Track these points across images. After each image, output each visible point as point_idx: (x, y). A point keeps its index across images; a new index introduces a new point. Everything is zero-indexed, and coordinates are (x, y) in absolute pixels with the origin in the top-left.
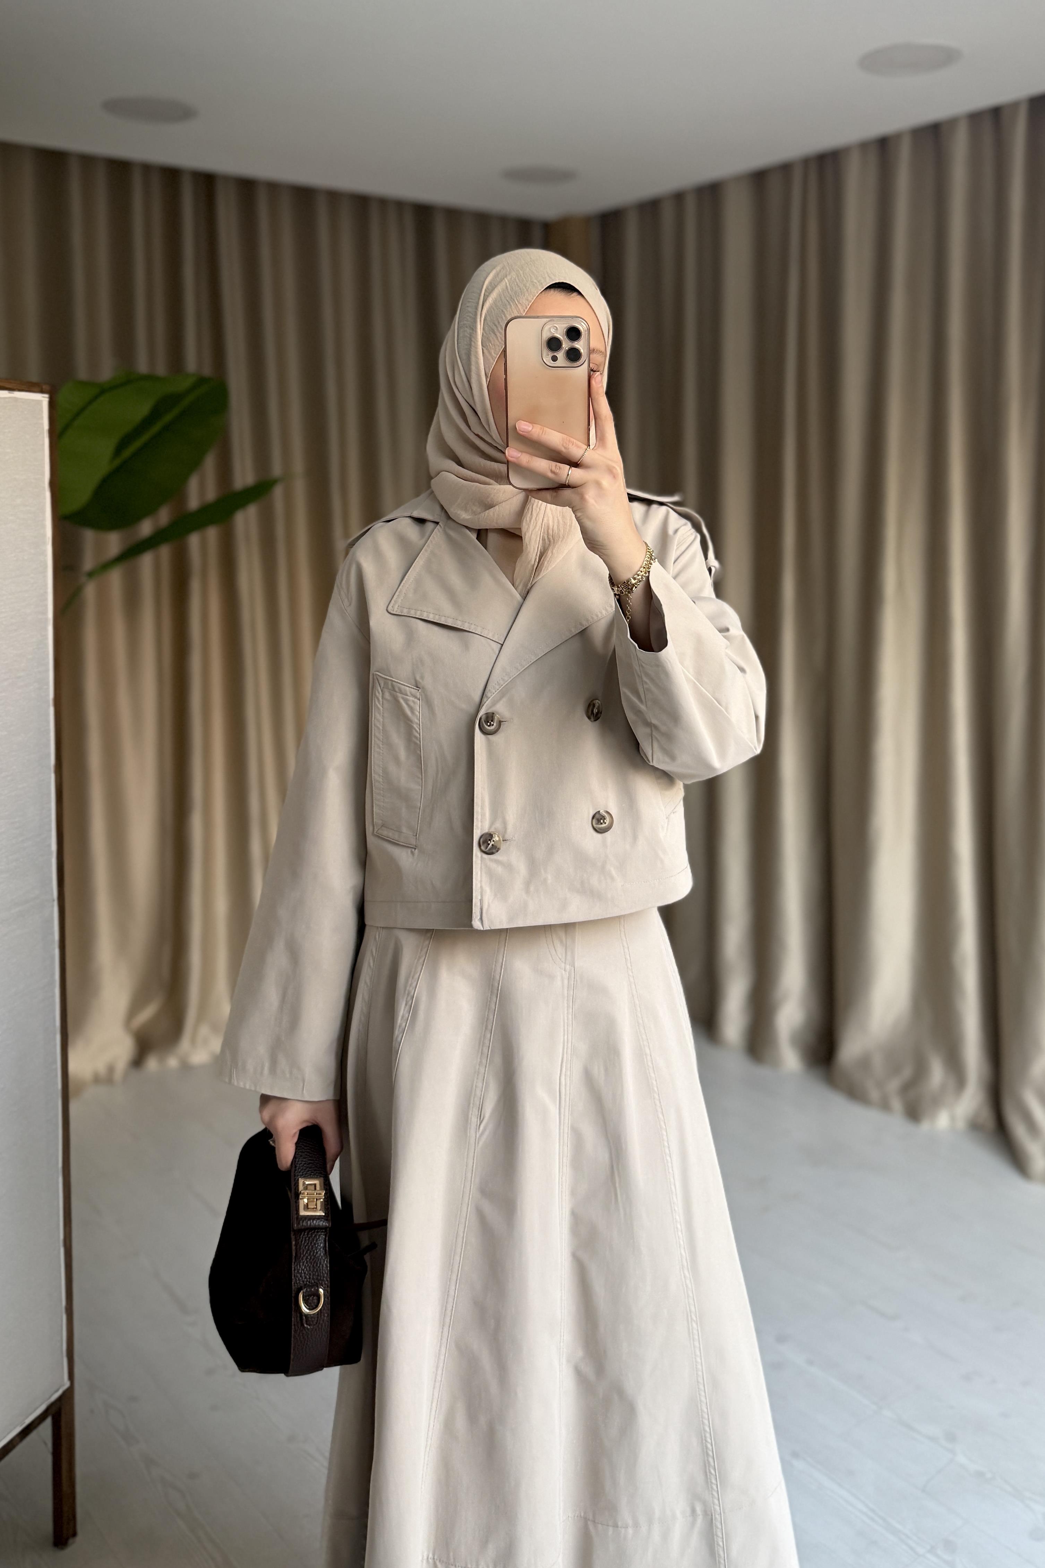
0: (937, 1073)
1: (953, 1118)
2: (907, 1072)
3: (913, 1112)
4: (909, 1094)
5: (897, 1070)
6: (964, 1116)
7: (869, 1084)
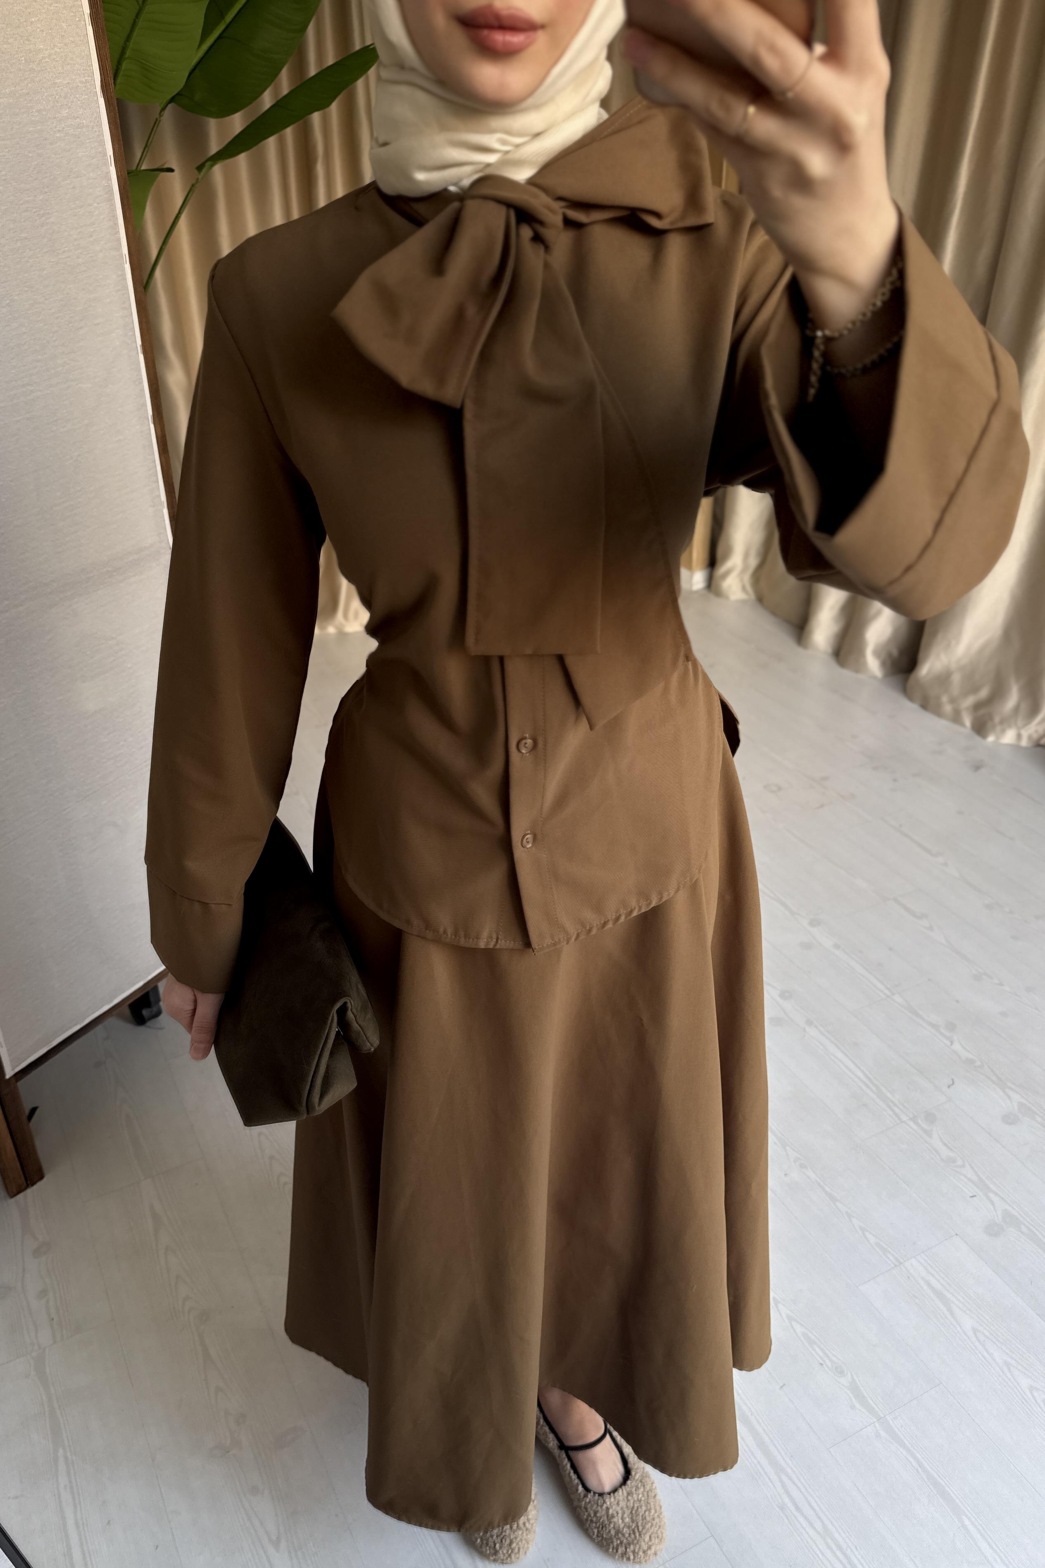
0: (1013, 698)
1: (1019, 736)
2: (984, 693)
3: (981, 728)
4: (981, 712)
5: (975, 690)
6: (1030, 737)
7: (945, 699)
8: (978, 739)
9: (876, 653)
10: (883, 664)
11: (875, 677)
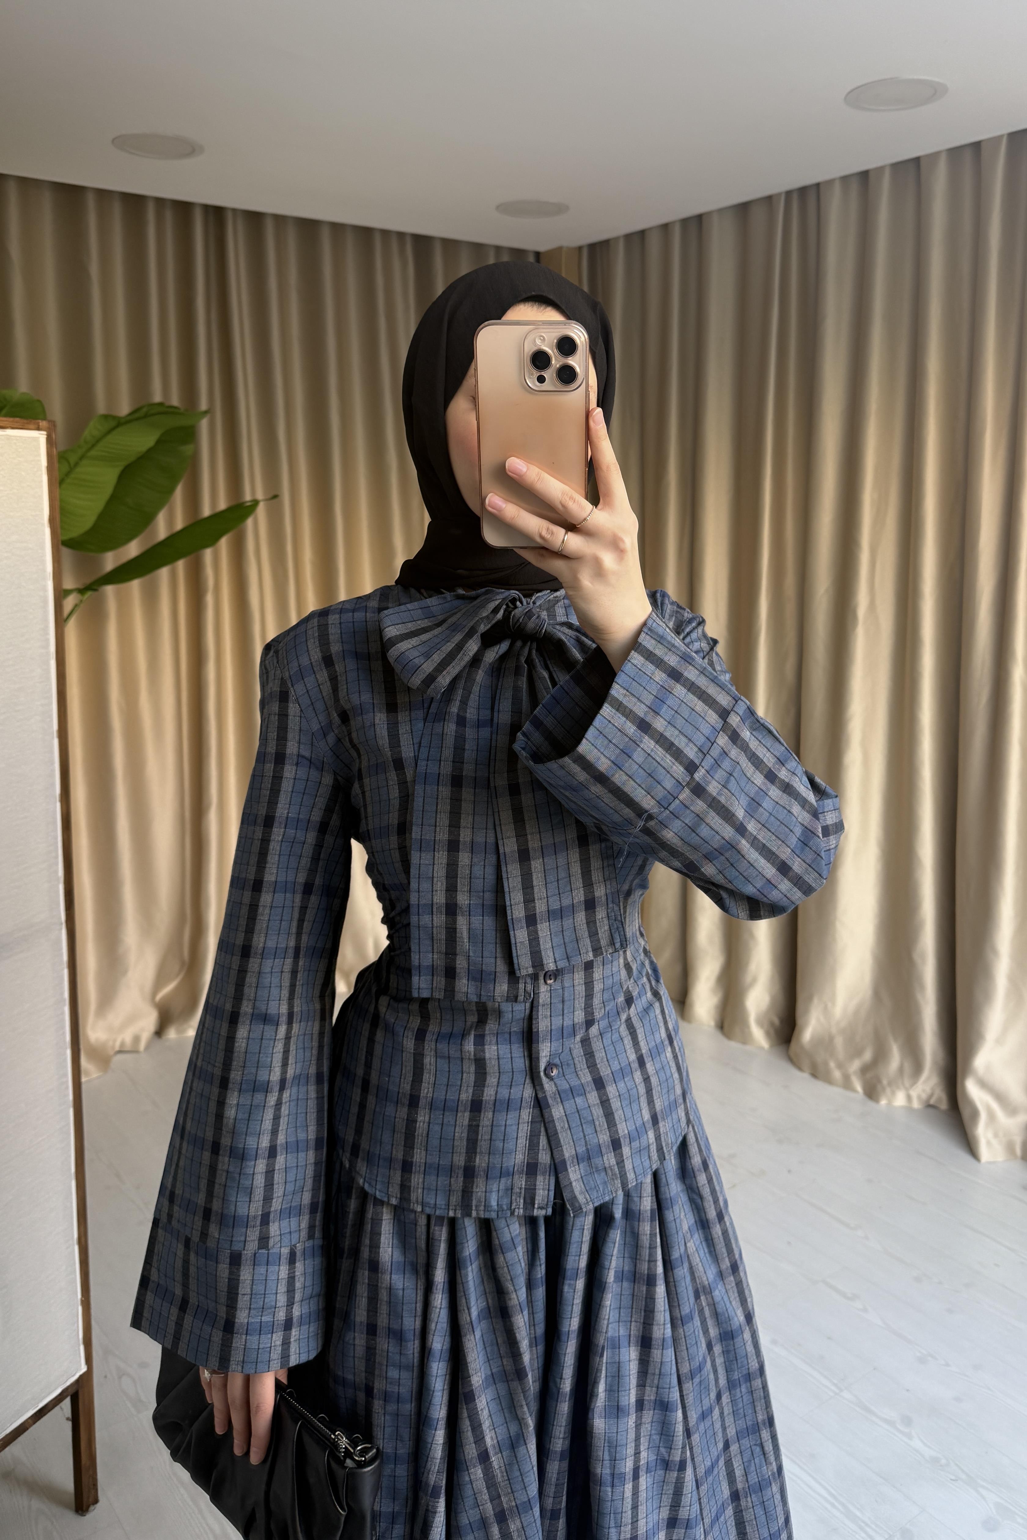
0: (896, 1058)
1: (909, 1098)
2: (868, 1056)
3: (872, 1092)
4: (869, 1075)
5: (858, 1053)
6: (919, 1097)
7: (832, 1065)
8: (871, 1104)
9: (760, 1023)
10: (768, 1034)
11: (762, 1048)
